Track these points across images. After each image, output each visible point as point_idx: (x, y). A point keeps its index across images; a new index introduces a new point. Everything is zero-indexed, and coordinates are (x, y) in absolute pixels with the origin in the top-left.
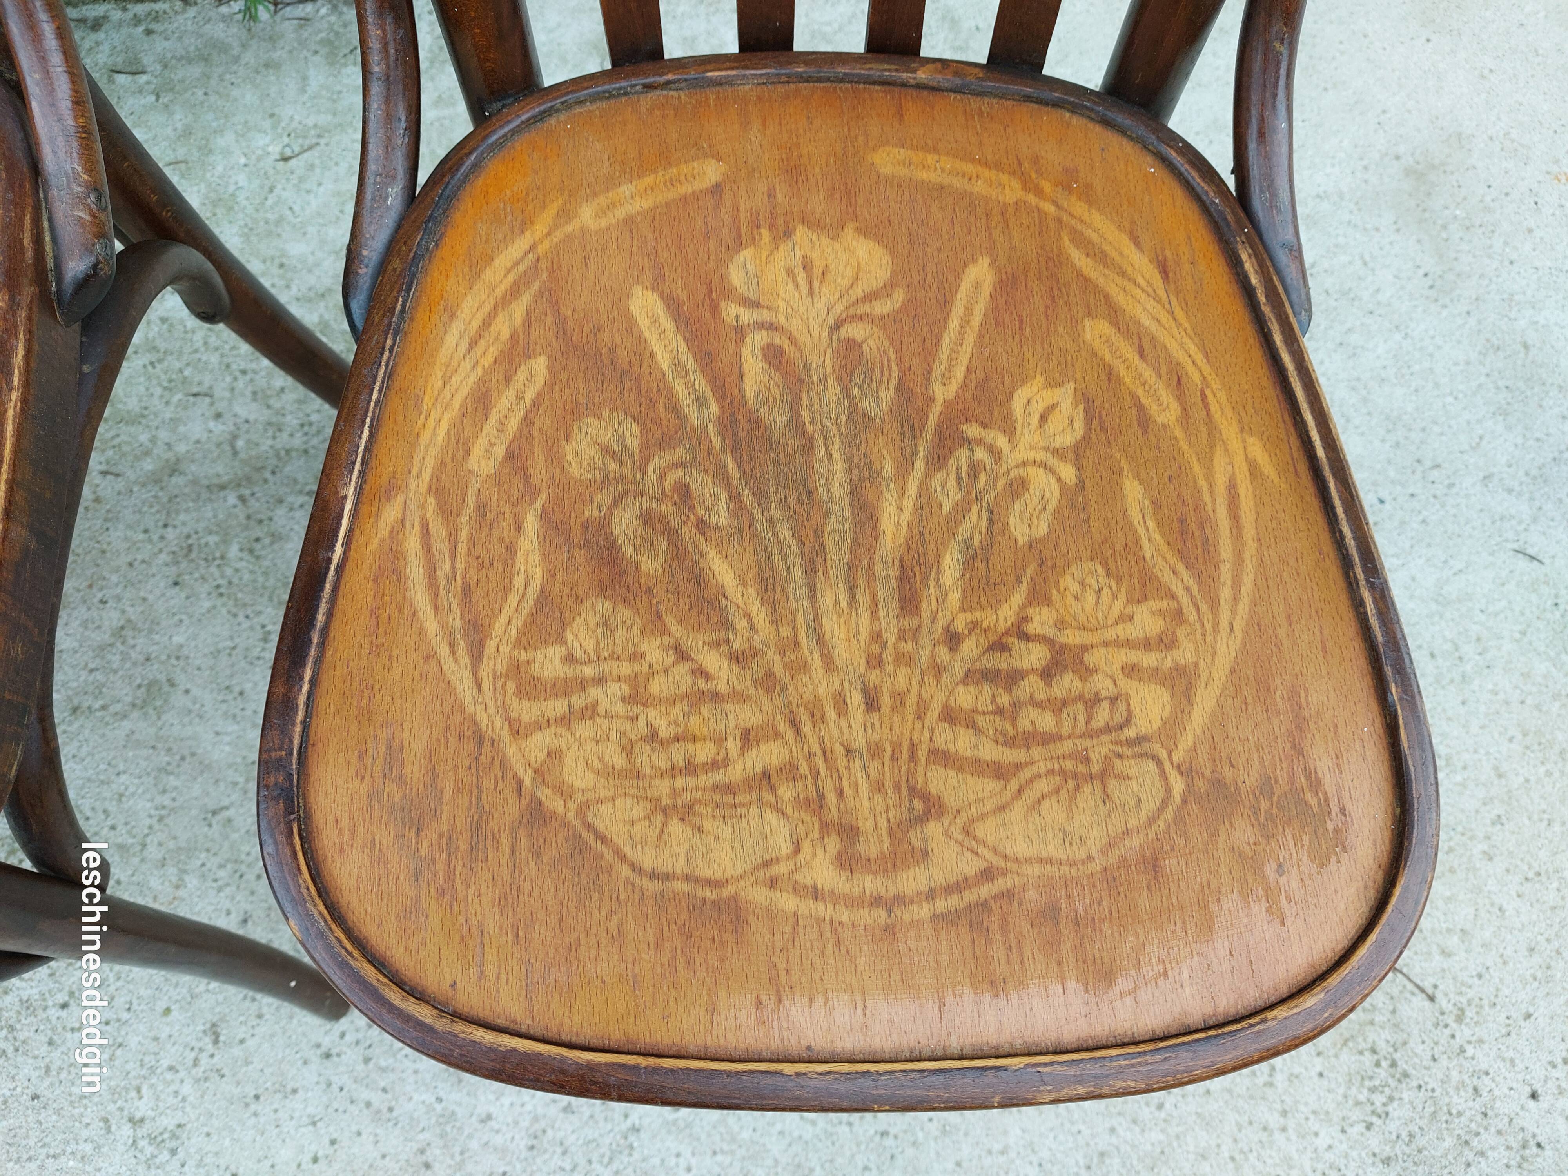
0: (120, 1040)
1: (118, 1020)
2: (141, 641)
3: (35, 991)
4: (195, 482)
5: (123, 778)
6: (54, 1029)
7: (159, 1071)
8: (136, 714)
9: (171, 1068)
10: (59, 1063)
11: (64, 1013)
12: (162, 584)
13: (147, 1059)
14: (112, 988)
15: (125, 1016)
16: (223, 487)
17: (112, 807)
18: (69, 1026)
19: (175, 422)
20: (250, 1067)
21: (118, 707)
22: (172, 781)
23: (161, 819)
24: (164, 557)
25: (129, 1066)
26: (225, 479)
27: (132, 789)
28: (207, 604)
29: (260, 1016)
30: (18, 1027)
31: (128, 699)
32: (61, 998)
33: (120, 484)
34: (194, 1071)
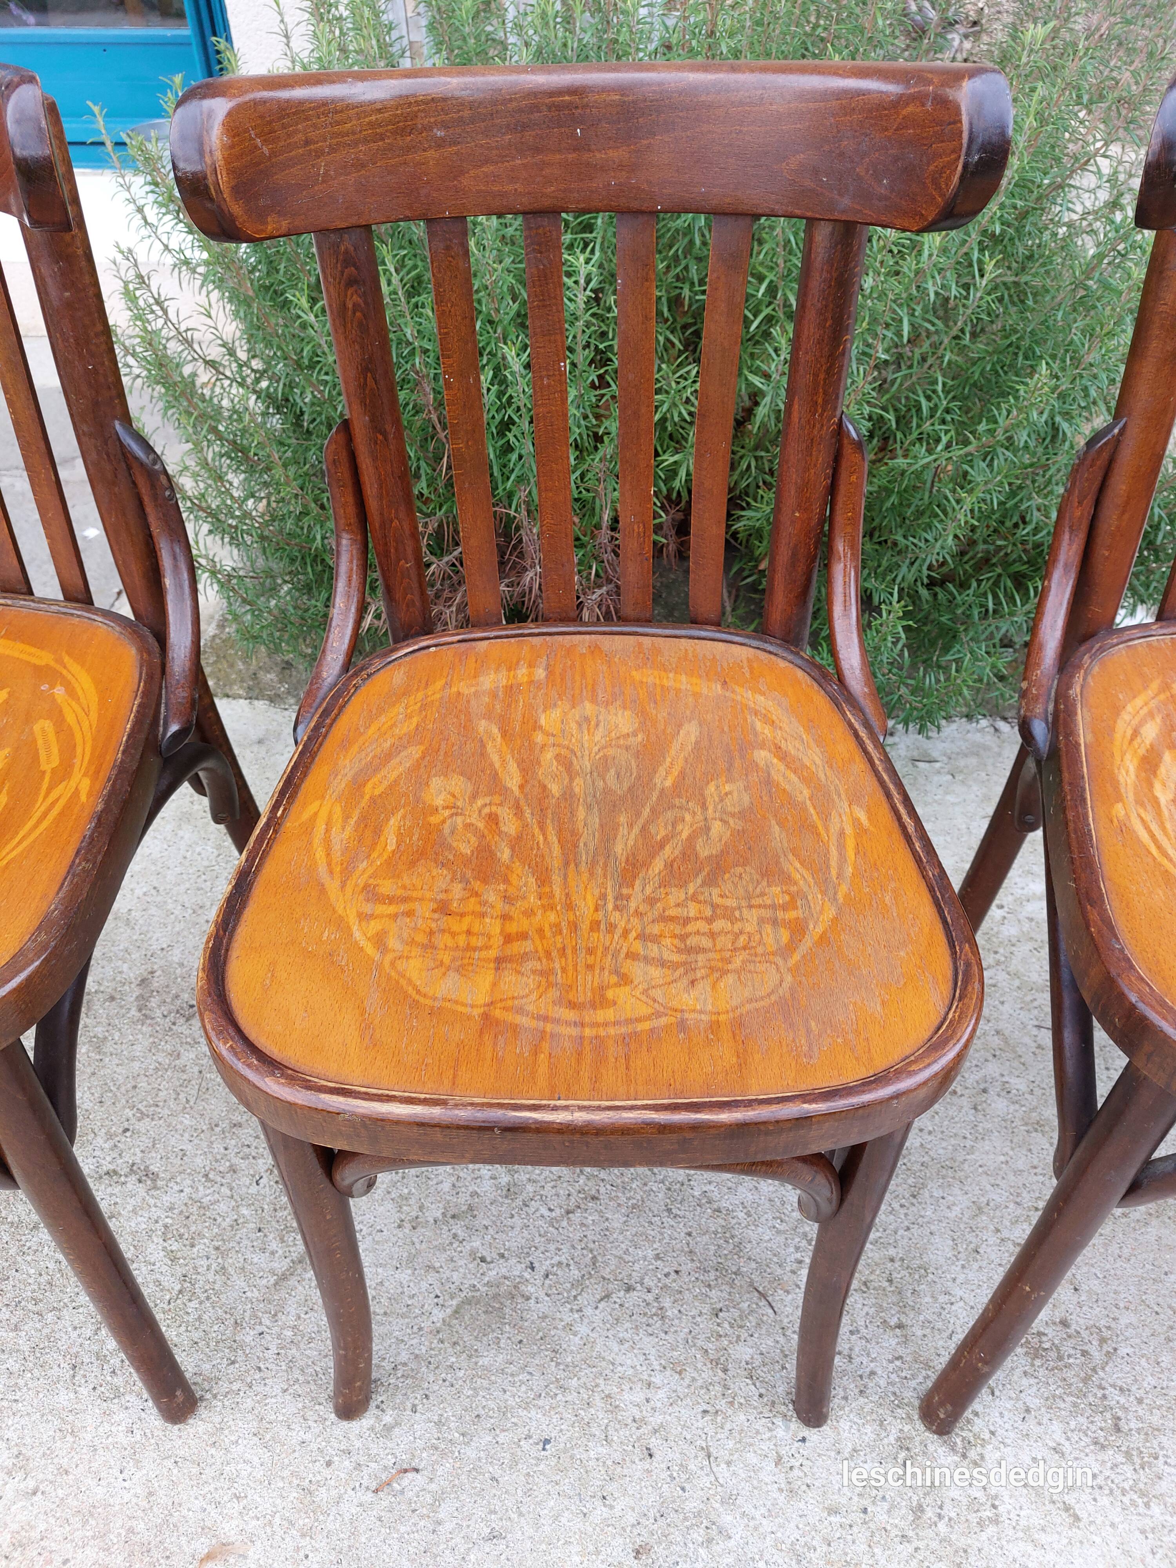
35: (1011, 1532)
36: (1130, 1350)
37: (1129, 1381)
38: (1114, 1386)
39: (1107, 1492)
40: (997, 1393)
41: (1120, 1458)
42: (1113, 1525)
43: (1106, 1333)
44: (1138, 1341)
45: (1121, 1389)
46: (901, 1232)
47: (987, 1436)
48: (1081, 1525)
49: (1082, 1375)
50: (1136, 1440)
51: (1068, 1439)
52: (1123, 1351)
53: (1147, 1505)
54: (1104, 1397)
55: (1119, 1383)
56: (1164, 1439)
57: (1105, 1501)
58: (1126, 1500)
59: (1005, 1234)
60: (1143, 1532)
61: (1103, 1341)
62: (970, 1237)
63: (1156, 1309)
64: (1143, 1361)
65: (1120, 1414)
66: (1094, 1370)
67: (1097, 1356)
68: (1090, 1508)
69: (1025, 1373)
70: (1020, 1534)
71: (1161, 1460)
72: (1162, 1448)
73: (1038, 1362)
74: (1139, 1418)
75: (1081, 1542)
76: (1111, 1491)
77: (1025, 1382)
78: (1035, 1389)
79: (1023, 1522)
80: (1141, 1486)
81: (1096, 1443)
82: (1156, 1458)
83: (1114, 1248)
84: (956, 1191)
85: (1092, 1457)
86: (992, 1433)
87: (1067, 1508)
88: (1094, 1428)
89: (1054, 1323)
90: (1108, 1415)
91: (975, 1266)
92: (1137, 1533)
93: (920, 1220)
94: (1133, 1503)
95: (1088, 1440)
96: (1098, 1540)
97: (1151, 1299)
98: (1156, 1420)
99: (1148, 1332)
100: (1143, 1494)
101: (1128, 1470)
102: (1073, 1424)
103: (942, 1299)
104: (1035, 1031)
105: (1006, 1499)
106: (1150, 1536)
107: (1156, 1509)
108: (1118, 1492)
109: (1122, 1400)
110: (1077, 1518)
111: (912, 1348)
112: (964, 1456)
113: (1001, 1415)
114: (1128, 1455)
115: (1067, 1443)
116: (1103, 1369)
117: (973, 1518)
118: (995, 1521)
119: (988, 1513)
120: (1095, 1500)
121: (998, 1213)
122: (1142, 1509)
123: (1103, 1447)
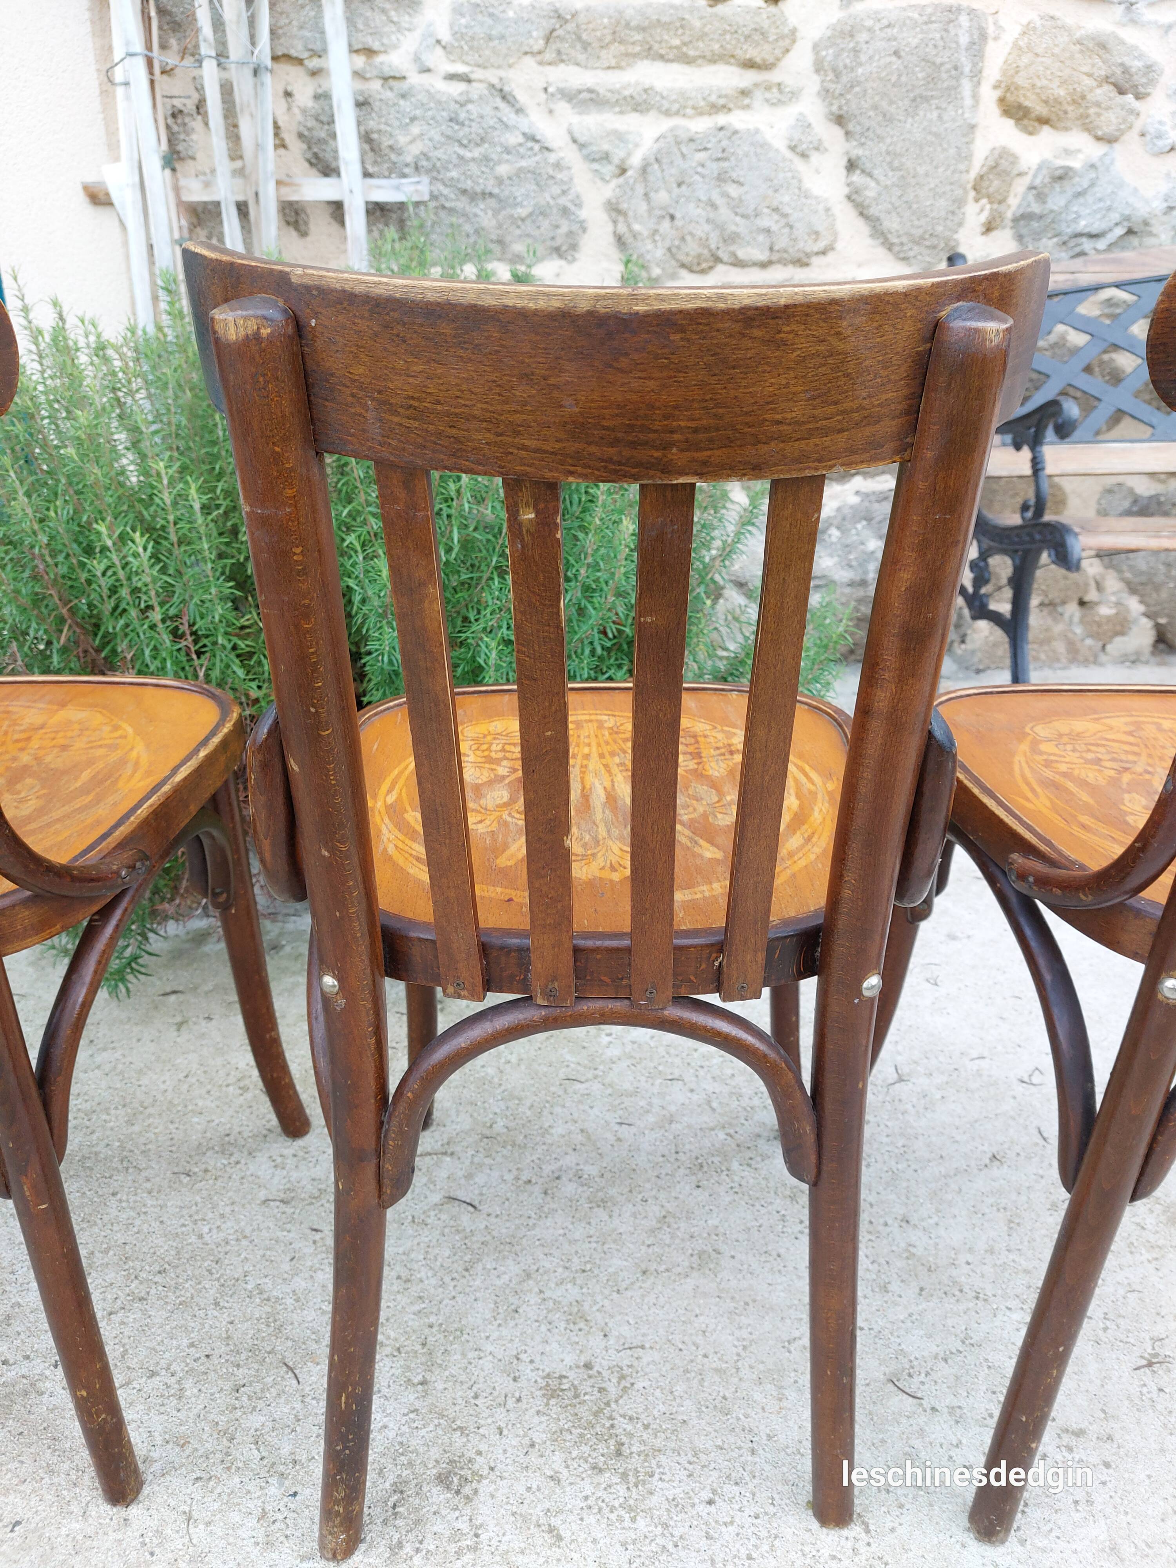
0: (774, 1531)
1: (766, 1514)
2: (682, 1225)
3: (678, 1491)
4: (689, 1126)
5: (701, 1318)
6: (707, 1524)
7: (822, 1560)
8: (695, 1274)
9: (833, 1557)
10: (722, 1555)
11: (712, 1509)
12: (687, 1188)
13: (807, 1549)
14: (751, 1486)
15: (772, 1510)
16: (713, 1129)
17: (700, 1340)
18: (721, 1520)
19: (662, 1095)
20: (910, 1554)
21: (679, 1270)
22: (744, 1320)
23: (745, 1348)
24: (682, 1171)
25: (792, 1556)
26: (712, 1125)
27: (712, 1327)
28: (728, 1199)
29: (901, 1506)
30: (672, 1523)
31: (686, 1264)
32: (706, 1495)
33: (633, 1130)
34: (856, 1559)
35: (487, 1557)
36: (647, 1384)
37: (640, 1410)
38: (624, 1416)
39: (595, 1511)
40: (505, 1432)
41: (616, 1479)
42: (594, 1541)
43: (627, 1371)
44: (657, 1375)
45: (631, 1418)
46: (446, 1301)
47: (485, 1472)
48: (562, 1544)
49: (595, 1408)
50: (636, 1462)
51: (567, 1467)
52: (639, 1385)
53: (633, 1520)
54: (612, 1426)
55: (630, 1413)
56: (663, 1458)
57: (591, 1519)
58: (613, 1517)
59: (548, 1294)
60: (624, 1544)
61: (622, 1377)
62: (513, 1300)
63: (681, 1346)
64: (658, 1393)
65: (624, 1439)
66: (608, 1404)
67: (613, 1390)
68: (575, 1527)
69: (538, 1412)
70: (498, 1558)
71: (657, 1476)
72: (659, 1466)
73: (553, 1402)
74: (643, 1442)
75: (559, 1560)
76: (600, 1510)
77: (536, 1420)
78: (544, 1425)
79: (503, 1547)
80: (631, 1502)
81: (594, 1468)
82: (652, 1476)
83: (651, 1299)
84: (510, 1262)
85: (588, 1481)
86: (492, 1469)
87: (551, 1529)
88: (594, 1454)
89: (578, 1367)
90: (612, 1442)
91: (512, 1323)
92: (618, 1545)
93: (467, 1290)
94: (620, 1519)
95: (586, 1466)
96: (576, 1556)
97: (677, 1338)
98: (659, 1442)
99: (668, 1366)
100: (631, 1509)
101: (622, 1490)
102: (575, 1453)
103: (471, 1355)
104: (617, 1127)
105: (491, 1527)
106: (630, 1547)
107: (641, 1523)
108: (606, 1510)
109: (629, 1428)
110: (559, 1538)
111: (430, 1400)
112: (458, 1492)
113: (505, 1451)
114: (624, 1476)
115: (565, 1472)
116: (616, 1401)
117: (452, 1548)
118: (475, 1549)
119: (468, 1542)
120: (582, 1519)
121: (546, 1277)
122: (627, 1523)
123: (601, 1471)
